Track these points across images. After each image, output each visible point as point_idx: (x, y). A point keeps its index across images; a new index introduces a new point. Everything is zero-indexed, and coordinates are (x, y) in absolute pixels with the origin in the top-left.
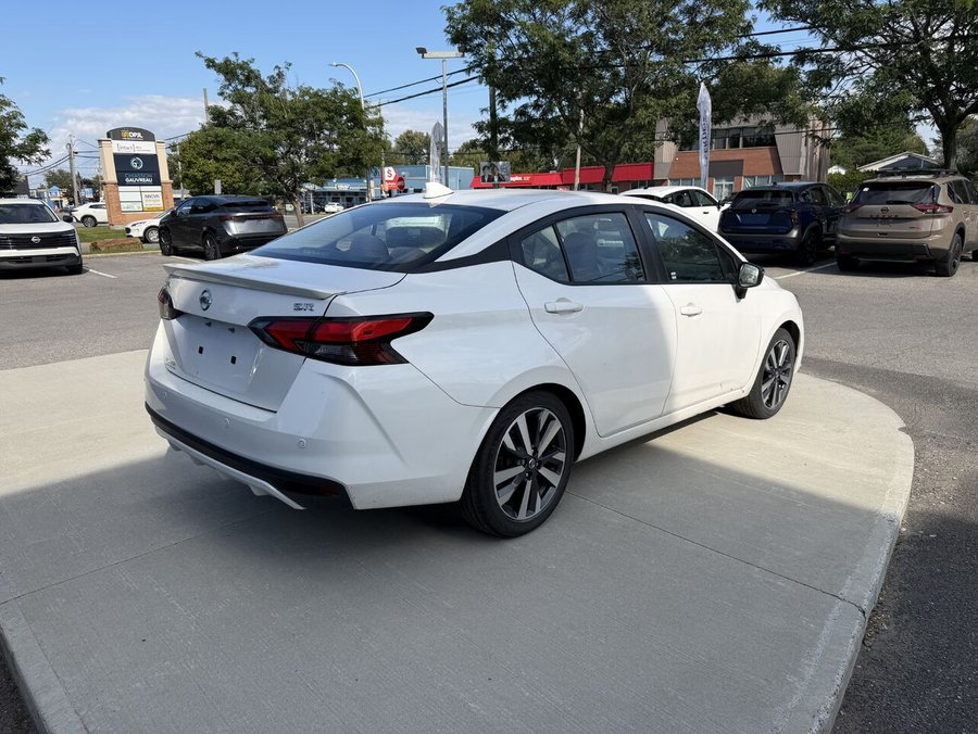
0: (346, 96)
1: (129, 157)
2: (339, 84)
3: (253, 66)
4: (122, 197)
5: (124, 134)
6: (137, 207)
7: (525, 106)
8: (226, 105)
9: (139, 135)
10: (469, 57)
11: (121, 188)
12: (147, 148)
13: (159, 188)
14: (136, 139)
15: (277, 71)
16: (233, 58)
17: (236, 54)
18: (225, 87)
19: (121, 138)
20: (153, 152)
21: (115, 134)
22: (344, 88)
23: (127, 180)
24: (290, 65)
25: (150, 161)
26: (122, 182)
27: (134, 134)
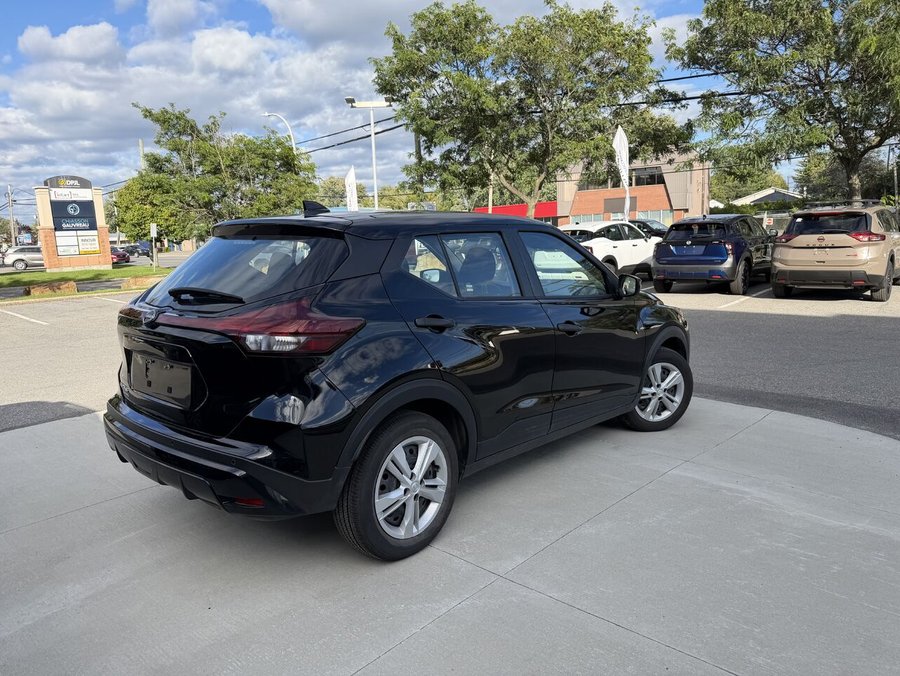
0: (279, 143)
1: (66, 204)
2: (273, 132)
3: (189, 116)
4: (60, 241)
5: (61, 183)
6: (73, 251)
7: (450, 151)
8: (162, 152)
9: (76, 183)
10: (397, 106)
11: (58, 233)
12: (84, 195)
13: (95, 232)
14: (73, 187)
15: (212, 120)
16: (169, 109)
17: (172, 105)
18: (162, 136)
19: (58, 186)
20: (89, 198)
21: (52, 182)
22: (278, 135)
23: (64, 226)
24: (225, 114)
25: (87, 208)
26: (58, 228)
27: (72, 182)
